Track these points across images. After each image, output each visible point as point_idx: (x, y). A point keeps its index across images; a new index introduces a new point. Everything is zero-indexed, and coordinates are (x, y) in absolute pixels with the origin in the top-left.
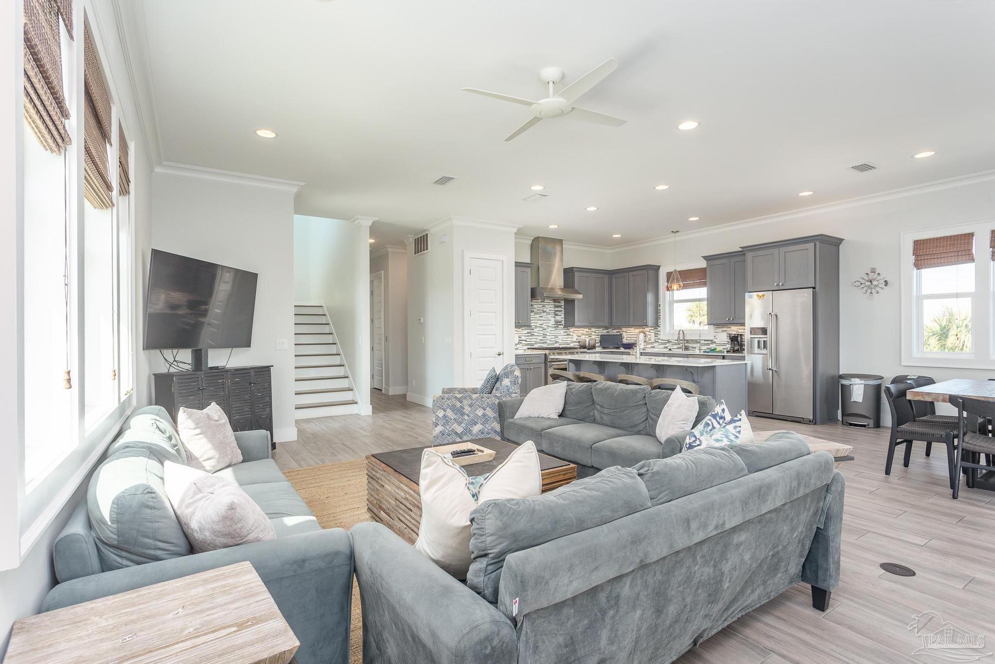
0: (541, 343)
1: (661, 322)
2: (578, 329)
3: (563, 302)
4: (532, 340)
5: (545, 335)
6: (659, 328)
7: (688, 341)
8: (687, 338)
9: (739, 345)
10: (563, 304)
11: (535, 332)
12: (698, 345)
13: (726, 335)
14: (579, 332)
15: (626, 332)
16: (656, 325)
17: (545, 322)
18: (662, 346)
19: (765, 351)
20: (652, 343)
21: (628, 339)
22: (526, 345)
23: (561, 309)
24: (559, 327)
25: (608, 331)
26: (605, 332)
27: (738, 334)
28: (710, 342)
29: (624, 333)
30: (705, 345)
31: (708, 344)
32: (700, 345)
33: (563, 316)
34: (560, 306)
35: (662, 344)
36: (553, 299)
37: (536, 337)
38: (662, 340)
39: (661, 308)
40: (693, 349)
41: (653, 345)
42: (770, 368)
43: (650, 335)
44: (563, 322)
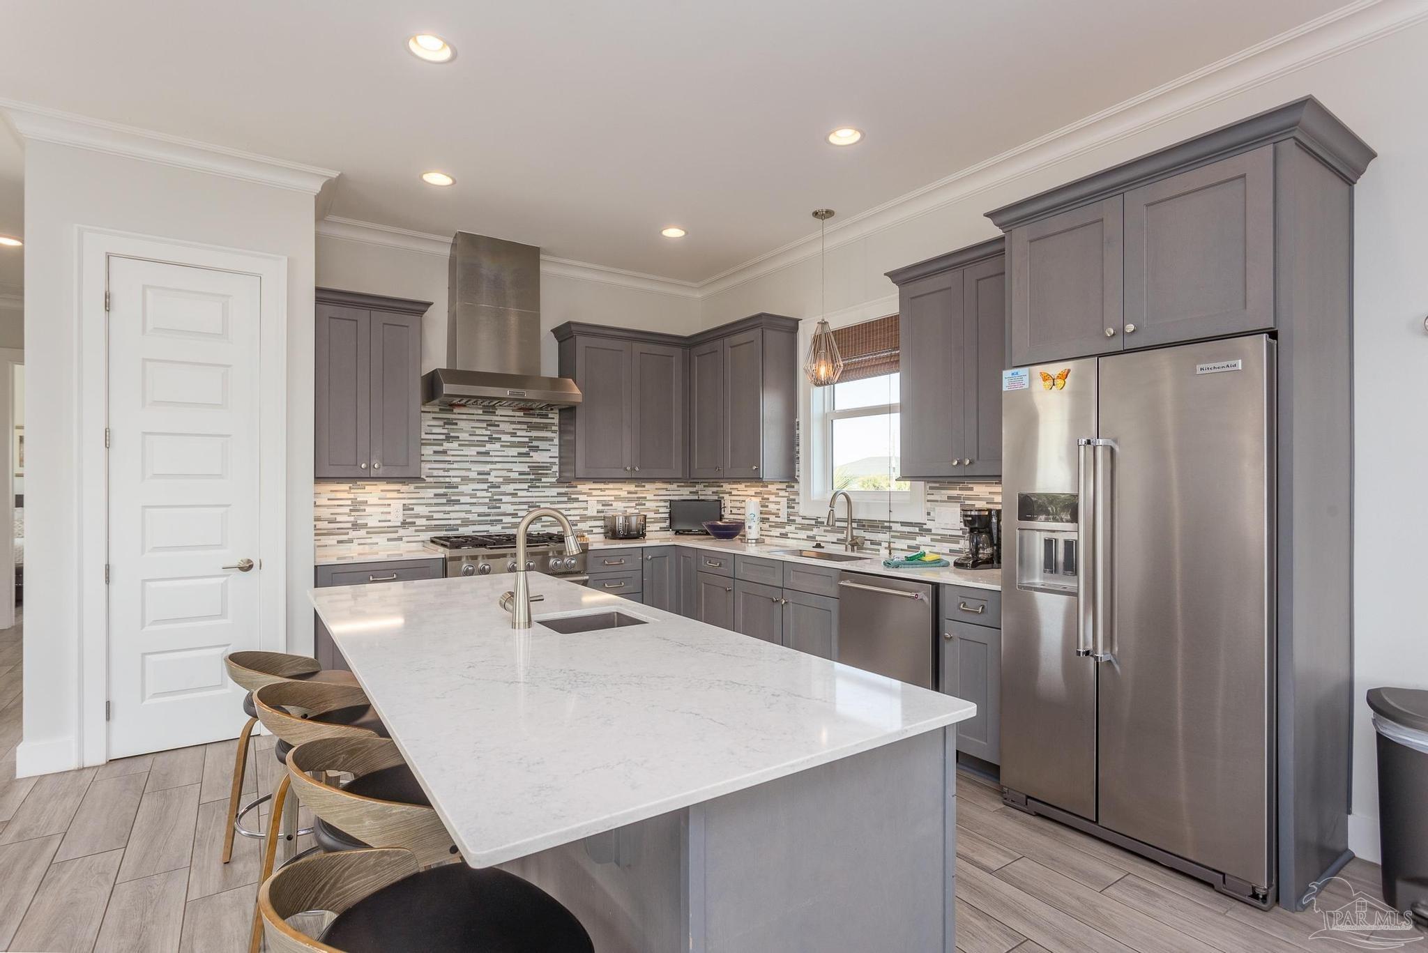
0: (480, 522)
1: (801, 473)
2: (602, 486)
3: (557, 417)
4: (453, 515)
5: (494, 503)
6: (796, 486)
7: (862, 524)
8: (859, 514)
9: (992, 545)
10: (556, 421)
11: (462, 494)
12: (882, 537)
13: (959, 509)
14: (607, 492)
15: (730, 493)
16: (790, 477)
17: (498, 466)
18: (803, 534)
19: (1067, 583)
20: (782, 525)
21: (735, 511)
22: (429, 528)
23: (549, 434)
24: (543, 480)
25: (694, 489)
26: (684, 493)
27: (990, 511)
28: (917, 530)
29: (726, 497)
30: (903, 536)
31: (911, 536)
32: (893, 537)
33: (555, 451)
34: (545, 427)
35: (804, 528)
36: (522, 405)
37: (467, 507)
38: (804, 518)
39: (801, 432)
40: (873, 547)
41: (783, 531)
42: (1090, 647)
43: (778, 503)
44: (556, 468)
